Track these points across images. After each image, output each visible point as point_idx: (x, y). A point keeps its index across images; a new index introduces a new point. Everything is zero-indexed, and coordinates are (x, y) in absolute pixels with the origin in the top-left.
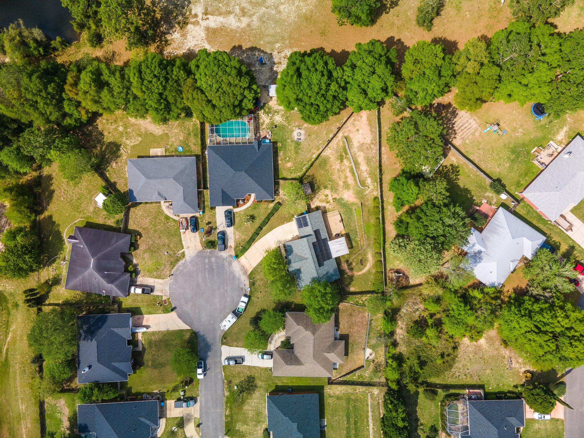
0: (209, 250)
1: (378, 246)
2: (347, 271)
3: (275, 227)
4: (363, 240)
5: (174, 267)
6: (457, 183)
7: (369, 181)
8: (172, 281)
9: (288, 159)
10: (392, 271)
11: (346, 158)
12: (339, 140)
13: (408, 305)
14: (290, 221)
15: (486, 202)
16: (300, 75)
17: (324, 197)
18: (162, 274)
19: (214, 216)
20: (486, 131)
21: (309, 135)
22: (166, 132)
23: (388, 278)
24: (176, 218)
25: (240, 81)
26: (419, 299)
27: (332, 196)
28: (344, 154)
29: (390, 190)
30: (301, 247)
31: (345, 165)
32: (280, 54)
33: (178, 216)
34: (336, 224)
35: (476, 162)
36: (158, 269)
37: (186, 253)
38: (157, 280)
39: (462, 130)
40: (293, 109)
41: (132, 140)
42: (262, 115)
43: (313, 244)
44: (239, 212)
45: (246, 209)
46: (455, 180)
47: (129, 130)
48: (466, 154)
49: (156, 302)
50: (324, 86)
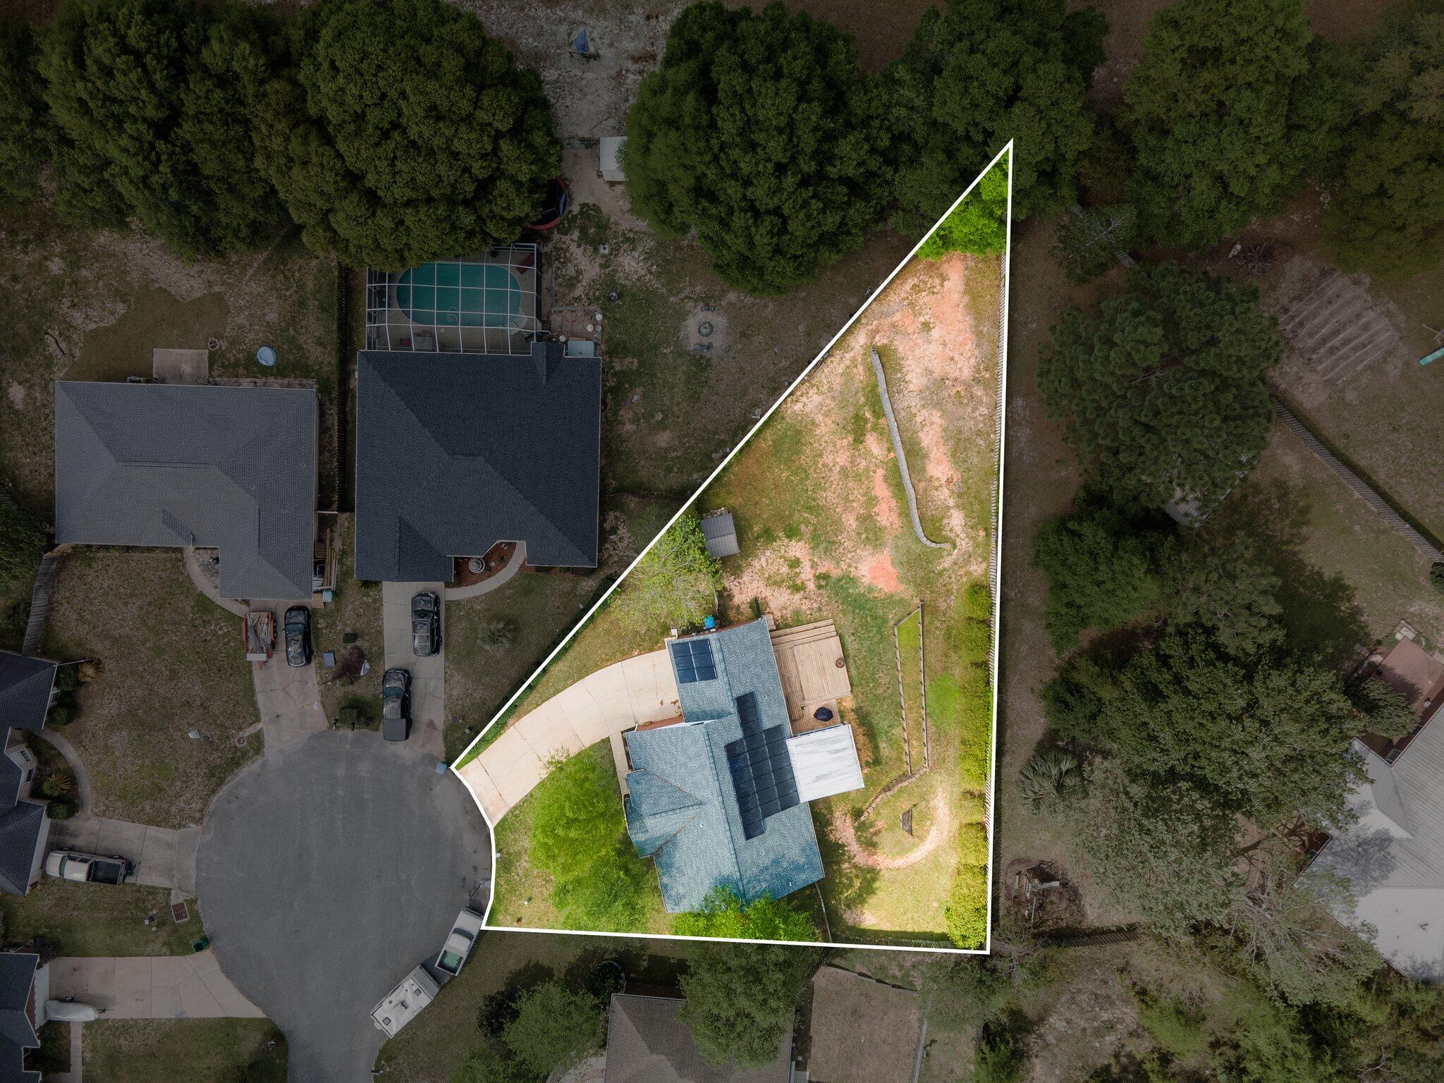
0: (350, 734)
1: (975, 770)
2: (854, 847)
3: (597, 667)
4: (919, 739)
5: (218, 785)
6: (1295, 554)
7: (956, 520)
8: (208, 837)
9: (659, 416)
10: (1023, 868)
11: (875, 428)
12: (853, 360)
13: (1073, 1001)
14: (651, 650)
15: (1411, 635)
16: (709, 93)
17: (785, 569)
18: (173, 809)
19: (376, 608)
20: (1429, 359)
21: (743, 334)
22: (217, 289)
23: (1002, 893)
24: (238, 609)
25: (476, 104)
26: (1118, 986)
27: (814, 565)
28: (868, 415)
29: (1036, 564)
30: (682, 759)
31: (869, 452)
32: (653, 22)
33: (246, 602)
34: (822, 670)
35: (1381, 477)
36: (160, 790)
37: (268, 739)
38: (153, 831)
39: (1332, 351)
40: (684, 228)
41: (90, 312)
42: (573, 248)
43: (731, 749)
44: (469, 601)
45: (496, 591)
46: (1288, 542)
47: (84, 273)
48: (1340, 444)
49: (145, 910)
50: (808, 142)
